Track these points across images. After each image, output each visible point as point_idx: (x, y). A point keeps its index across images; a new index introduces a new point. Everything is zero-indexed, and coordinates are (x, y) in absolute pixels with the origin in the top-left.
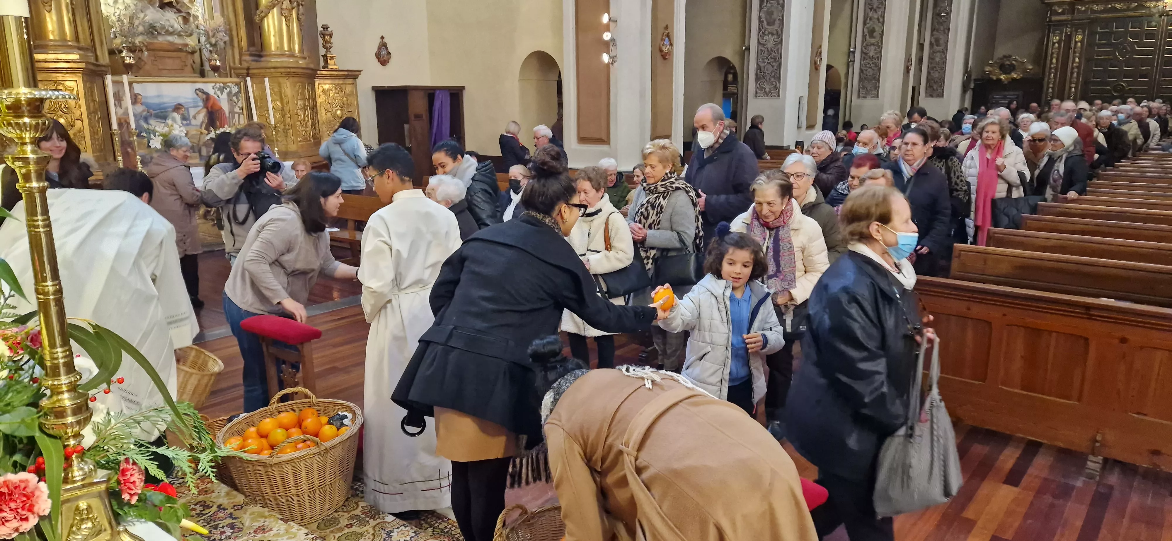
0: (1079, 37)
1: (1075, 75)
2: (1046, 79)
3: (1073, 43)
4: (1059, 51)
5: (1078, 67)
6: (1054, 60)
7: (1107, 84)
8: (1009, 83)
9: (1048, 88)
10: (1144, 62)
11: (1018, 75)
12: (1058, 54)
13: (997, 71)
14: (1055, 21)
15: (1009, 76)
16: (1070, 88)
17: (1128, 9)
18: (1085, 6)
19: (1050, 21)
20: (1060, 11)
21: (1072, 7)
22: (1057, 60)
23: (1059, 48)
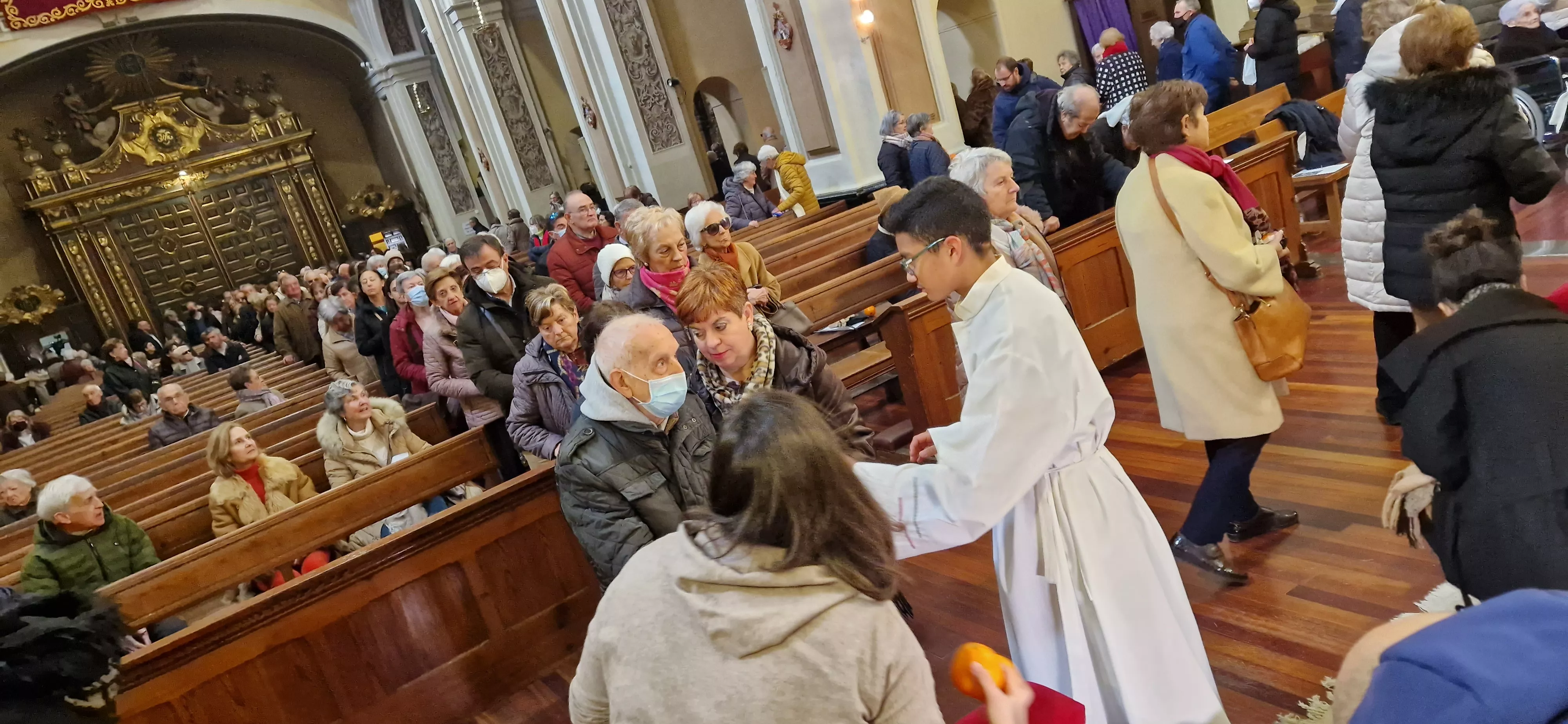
0: (103, 241)
1: (126, 287)
2: (91, 303)
3: (99, 250)
4: (87, 263)
5: (125, 277)
6: (88, 277)
7: (173, 285)
8: (41, 321)
9: (101, 312)
10: (199, 251)
11: (49, 308)
12: (88, 267)
13: (15, 311)
14: (58, 229)
15: (36, 313)
16: (130, 304)
17: (144, 195)
18: (87, 202)
19: (51, 230)
20: (57, 214)
21: (71, 206)
22: (91, 274)
23: (84, 259)
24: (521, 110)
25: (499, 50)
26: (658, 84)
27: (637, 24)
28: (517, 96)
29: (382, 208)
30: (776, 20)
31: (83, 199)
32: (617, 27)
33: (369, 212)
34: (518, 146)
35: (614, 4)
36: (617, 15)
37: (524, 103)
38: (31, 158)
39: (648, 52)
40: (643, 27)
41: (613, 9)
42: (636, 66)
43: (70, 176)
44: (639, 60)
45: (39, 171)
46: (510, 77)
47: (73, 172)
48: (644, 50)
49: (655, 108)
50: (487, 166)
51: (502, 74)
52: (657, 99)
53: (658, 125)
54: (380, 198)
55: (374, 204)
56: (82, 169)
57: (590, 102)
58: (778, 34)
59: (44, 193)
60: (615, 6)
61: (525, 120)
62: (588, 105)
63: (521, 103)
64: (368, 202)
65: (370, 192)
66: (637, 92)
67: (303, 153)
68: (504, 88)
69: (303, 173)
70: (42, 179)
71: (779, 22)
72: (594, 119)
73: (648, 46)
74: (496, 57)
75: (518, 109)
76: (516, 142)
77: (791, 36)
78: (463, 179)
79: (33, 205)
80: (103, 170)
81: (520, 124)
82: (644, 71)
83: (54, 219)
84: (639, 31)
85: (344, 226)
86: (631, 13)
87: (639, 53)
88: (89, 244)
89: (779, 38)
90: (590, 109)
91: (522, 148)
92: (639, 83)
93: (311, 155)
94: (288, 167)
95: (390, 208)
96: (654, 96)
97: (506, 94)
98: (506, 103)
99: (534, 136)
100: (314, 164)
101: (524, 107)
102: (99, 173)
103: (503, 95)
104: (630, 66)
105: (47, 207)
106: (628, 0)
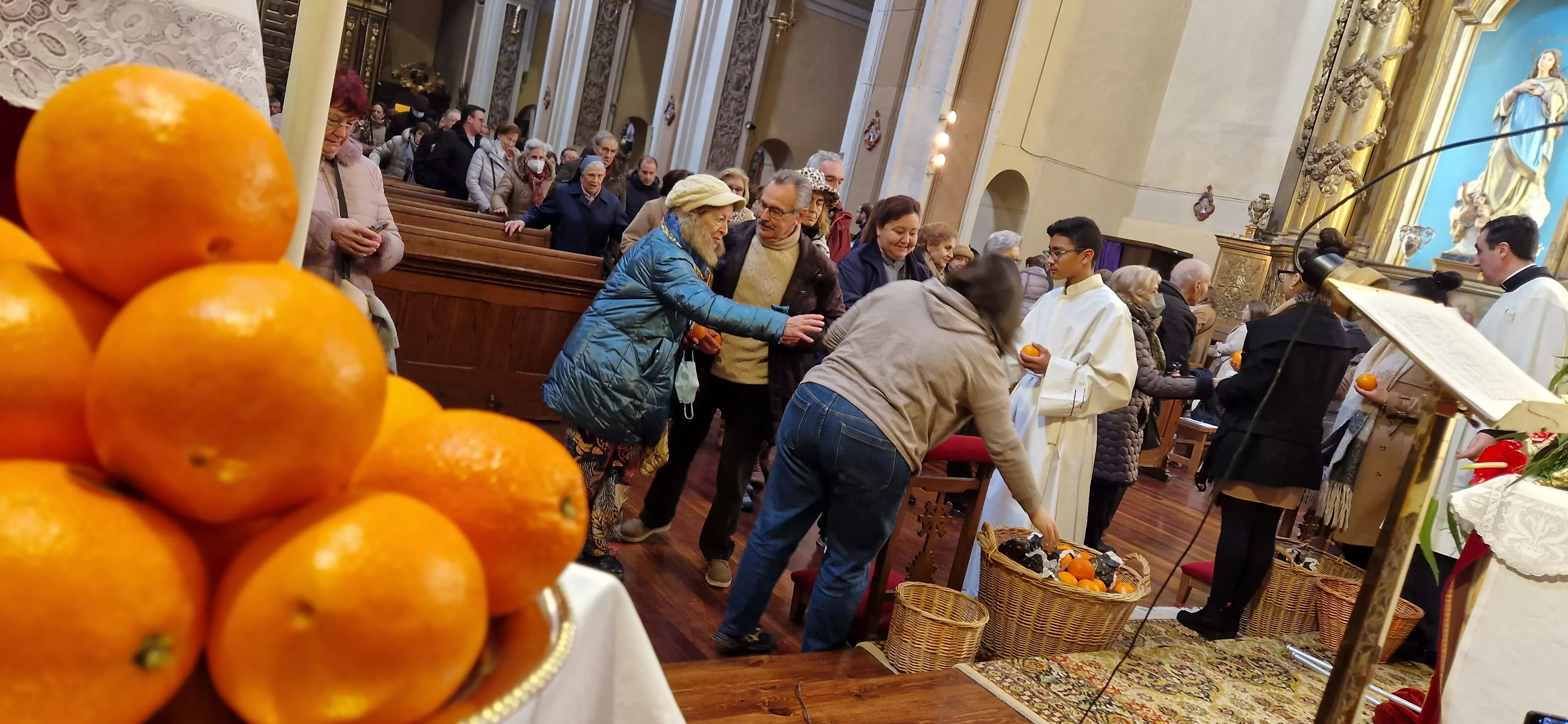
24: (603, 78)
25: (613, 22)
26: (739, 121)
27: (749, 67)
28: (606, 64)
29: (421, 88)
30: (872, 124)
32: (733, 60)
33: (409, 85)
34: (585, 104)
35: (741, 42)
36: (738, 51)
37: (609, 74)
39: (745, 92)
40: (752, 72)
41: (737, 45)
42: (730, 97)
44: (735, 94)
46: (609, 47)
48: (743, 89)
49: (726, 137)
50: (547, 105)
51: (605, 41)
52: (732, 131)
53: (721, 151)
54: (425, 78)
55: (417, 80)
57: (677, 104)
58: (868, 134)
60: (740, 45)
61: (602, 86)
62: (674, 105)
63: (606, 71)
64: (413, 76)
65: (420, 69)
66: (720, 117)
67: (383, 5)
68: (600, 52)
69: (373, 21)
71: (873, 127)
72: (673, 117)
73: (748, 88)
74: (607, 25)
75: (601, 75)
76: (584, 99)
77: (877, 142)
78: (510, 103)
81: (595, 88)
82: (733, 104)
84: (747, 73)
85: (379, 83)
86: (749, 56)
87: (738, 88)
89: (867, 138)
90: (673, 108)
91: (586, 107)
92: (725, 111)
93: (388, 10)
94: (363, 8)
95: (429, 92)
96: (731, 128)
97: (599, 58)
98: (595, 65)
99: (601, 104)
100: (387, 19)
101: (607, 77)
103: (595, 57)
104: (725, 94)
106: (752, 45)
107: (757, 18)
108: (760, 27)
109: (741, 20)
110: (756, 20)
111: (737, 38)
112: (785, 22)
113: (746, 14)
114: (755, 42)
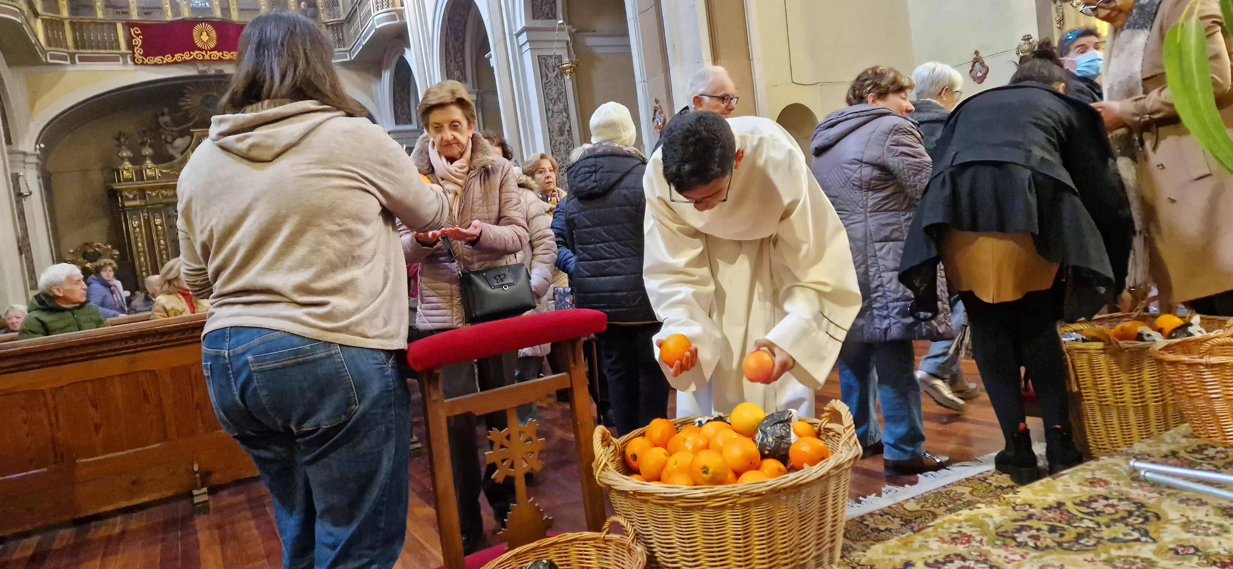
0: (158, 221)
2: (137, 263)
3: (153, 227)
4: (142, 235)
5: (166, 249)
6: (140, 245)
12: (142, 238)
14: (129, 207)
18: (154, 191)
19: (123, 206)
20: (131, 196)
21: (142, 193)
22: (143, 243)
23: (141, 231)
27: (564, 114)
30: (655, 111)
31: (153, 189)
32: (550, 114)
35: (551, 98)
36: (551, 106)
38: (124, 154)
39: (569, 135)
40: (568, 117)
41: (549, 101)
42: (558, 143)
43: (148, 171)
44: (561, 139)
45: (127, 165)
47: (150, 169)
48: (566, 133)
56: (157, 168)
58: (655, 121)
59: (126, 180)
60: (551, 100)
70: (127, 170)
71: (657, 113)
73: (570, 131)
79: (116, 187)
80: (172, 171)
82: (563, 148)
83: (128, 199)
84: (565, 119)
86: (561, 106)
87: (562, 134)
88: (147, 222)
102: (168, 173)
104: (553, 142)
105: (126, 189)
106: (561, 97)
107: (557, 74)
108: (562, 80)
109: (544, 81)
110: (557, 76)
111: (546, 95)
112: (570, 65)
113: (547, 75)
114: (562, 93)
